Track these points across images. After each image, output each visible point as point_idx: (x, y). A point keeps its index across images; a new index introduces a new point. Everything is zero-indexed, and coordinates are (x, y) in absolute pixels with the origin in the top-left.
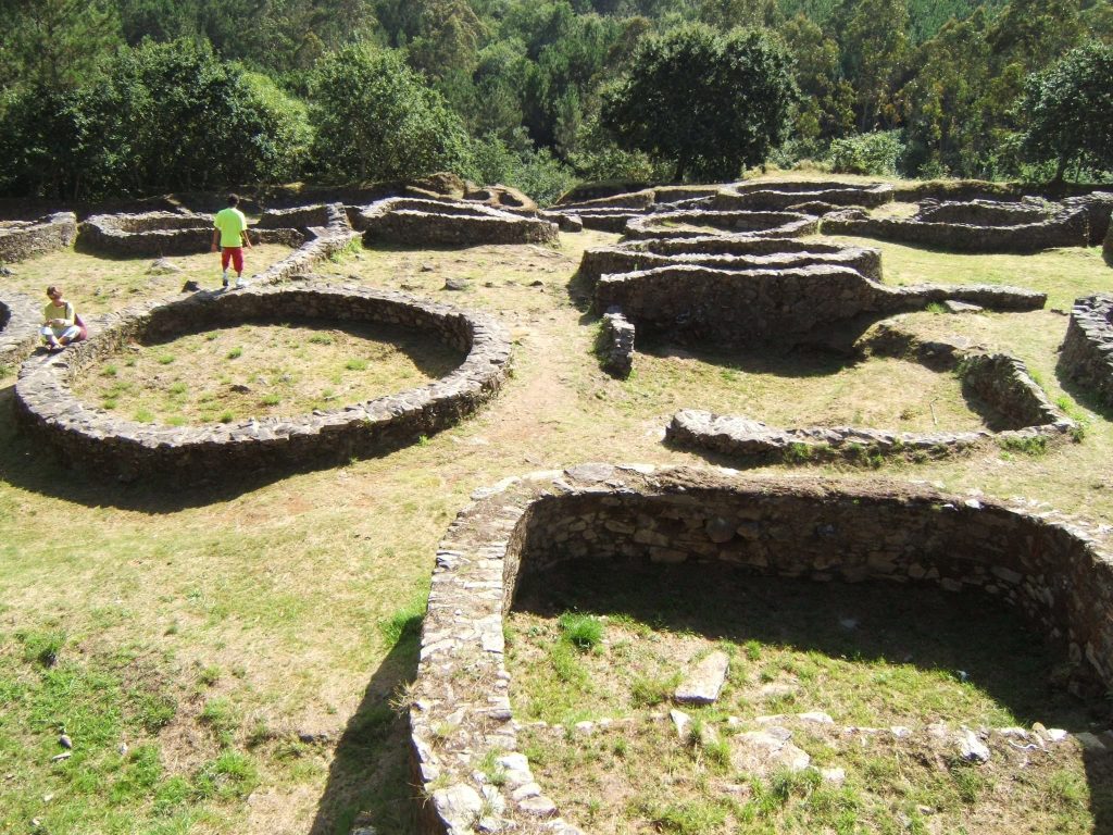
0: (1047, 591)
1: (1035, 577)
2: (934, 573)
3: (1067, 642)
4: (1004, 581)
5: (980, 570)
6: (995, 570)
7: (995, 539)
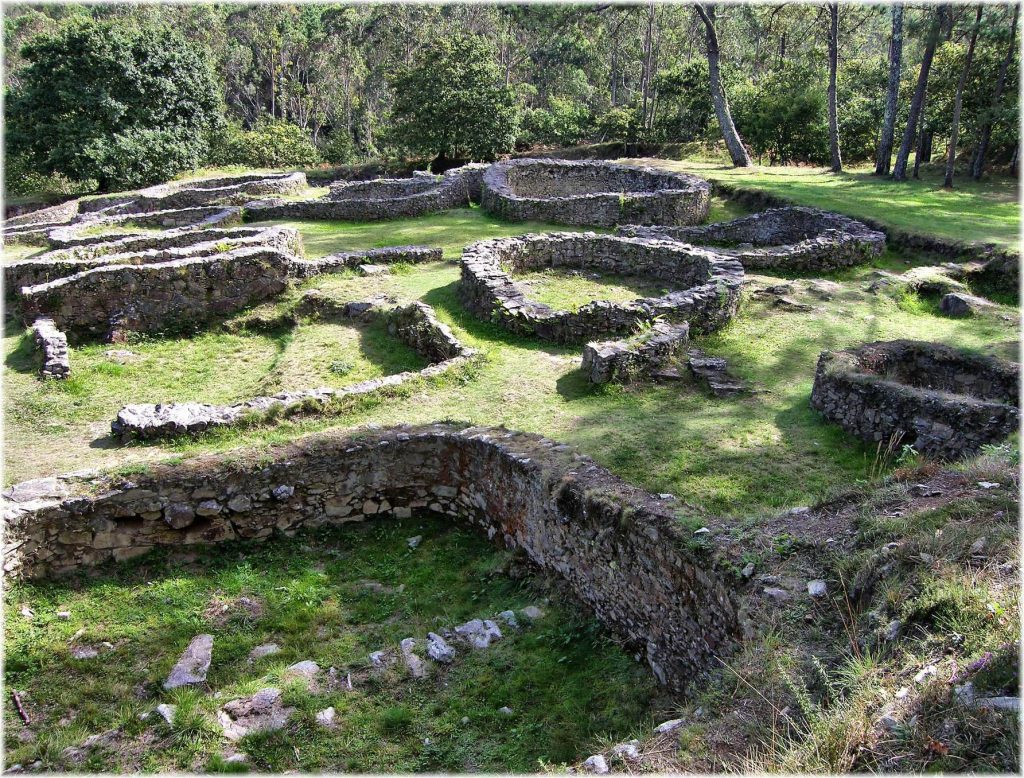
0: (479, 497)
1: (467, 487)
2: (385, 506)
3: (502, 535)
4: (444, 498)
5: (422, 493)
6: (434, 489)
7: (429, 462)
